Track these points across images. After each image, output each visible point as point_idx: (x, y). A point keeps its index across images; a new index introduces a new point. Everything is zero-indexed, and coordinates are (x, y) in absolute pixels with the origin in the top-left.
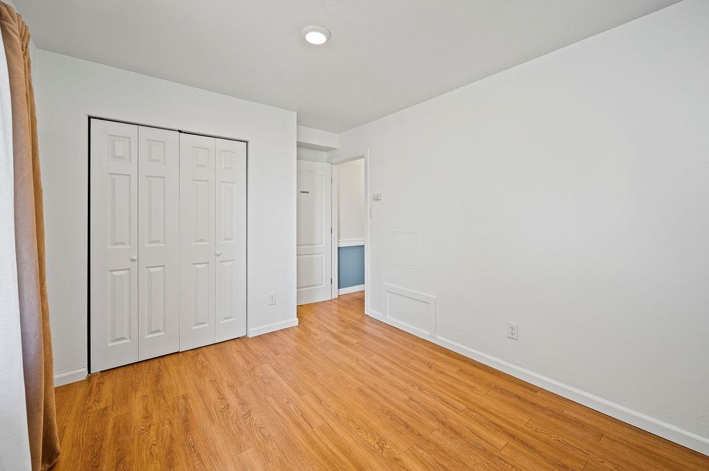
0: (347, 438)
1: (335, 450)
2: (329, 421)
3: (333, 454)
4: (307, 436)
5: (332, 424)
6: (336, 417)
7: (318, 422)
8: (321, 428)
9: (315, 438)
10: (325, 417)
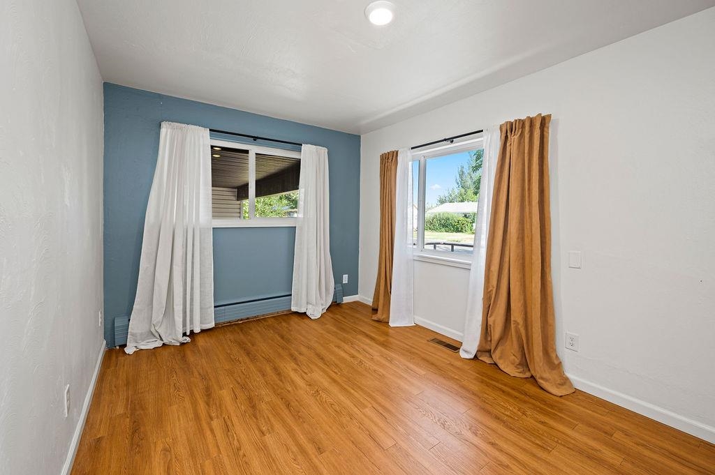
0: (342, 398)
1: (352, 391)
2: (358, 412)
3: (353, 389)
4: (375, 400)
5: (356, 410)
6: (351, 416)
7: (368, 411)
8: (366, 407)
9: (369, 399)
10: (363, 416)
